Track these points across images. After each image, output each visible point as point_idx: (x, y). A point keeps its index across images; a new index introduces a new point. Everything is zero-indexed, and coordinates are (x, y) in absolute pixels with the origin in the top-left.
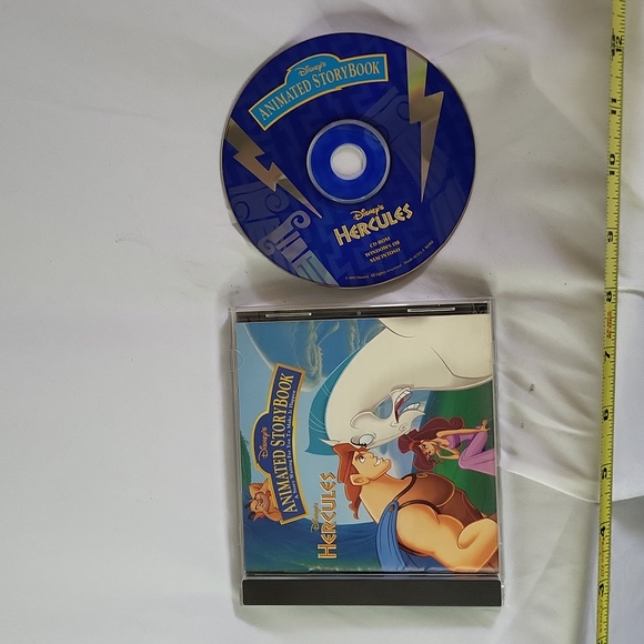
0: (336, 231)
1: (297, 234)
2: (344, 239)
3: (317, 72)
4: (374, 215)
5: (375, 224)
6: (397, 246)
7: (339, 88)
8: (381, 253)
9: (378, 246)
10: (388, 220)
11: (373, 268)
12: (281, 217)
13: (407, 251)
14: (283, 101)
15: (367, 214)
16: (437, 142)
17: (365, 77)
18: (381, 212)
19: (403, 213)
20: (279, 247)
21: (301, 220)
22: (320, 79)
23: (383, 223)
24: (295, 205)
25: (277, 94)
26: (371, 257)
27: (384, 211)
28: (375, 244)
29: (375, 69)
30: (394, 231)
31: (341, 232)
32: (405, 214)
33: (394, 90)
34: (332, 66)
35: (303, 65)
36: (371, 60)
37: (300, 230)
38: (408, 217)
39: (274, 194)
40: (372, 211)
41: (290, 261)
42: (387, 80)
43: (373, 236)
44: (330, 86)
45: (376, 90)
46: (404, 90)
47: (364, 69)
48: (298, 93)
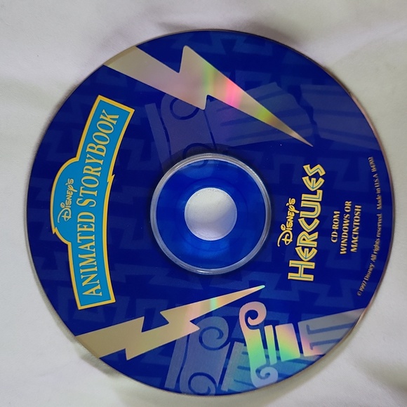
0: (291, 276)
1: (269, 330)
2: (307, 271)
3: (75, 196)
4: (297, 217)
5: (309, 221)
6: (353, 208)
7: (111, 178)
8: (350, 233)
9: (340, 231)
10: (313, 201)
11: (365, 251)
12: (235, 337)
13: (366, 198)
14: (90, 259)
15: (290, 224)
16: (246, 87)
17: (113, 137)
18: (297, 206)
19: (313, 177)
20: (273, 360)
21: (253, 314)
22: (86, 197)
23: (312, 210)
24: (229, 315)
25: (77, 261)
26: (349, 247)
27: (299, 201)
28: (335, 234)
29: (109, 119)
30: (332, 200)
31: (296, 270)
32: (317, 176)
33: (150, 108)
34: (77, 172)
35: (58, 209)
36: (96, 118)
37: (266, 322)
38: (322, 173)
39: (202, 332)
40: (291, 216)
41: (297, 355)
42: (132, 111)
43: (323, 230)
44: (101, 190)
45: (138, 132)
46: (156, 96)
47: (103, 133)
48: (90, 234)
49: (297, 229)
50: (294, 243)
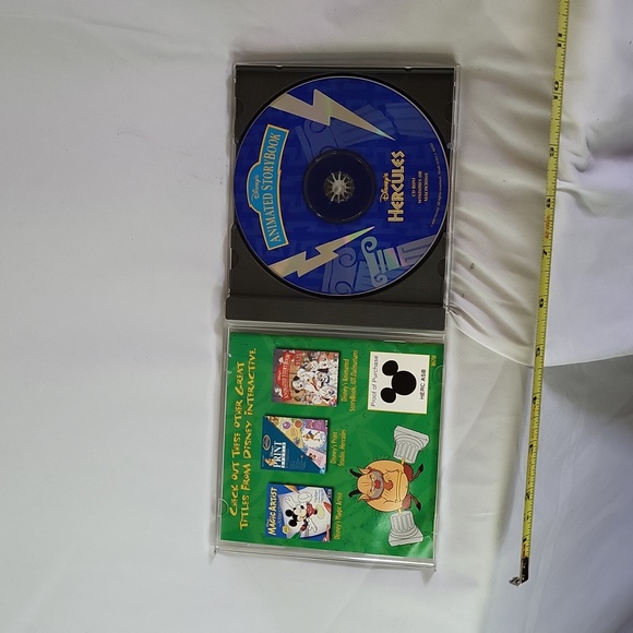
0: (390, 219)
1: (379, 252)
2: (399, 216)
3: (260, 184)
4: (390, 183)
5: (398, 185)
6: (423, 175)
7: (279, 172)
8: (423, 190)
9: (417, 190)
10: (399, 173)
11: (433, 200)
12: (360, 259)
13: (431, 168)
14: (272, 220)
16: (353, 110)
17: (279, 148)
18: (390, 177)
19: (398, 159)
20: (384, 270)
21: (369, 244)
22: (266, 184)
23: (399, 178)
24: (356, 244)
25: (265, 222)
26: (423, 199)
27: (390, 174)
28: (414, 192)
29: (275, 138)
30: (410, 172)
31: (392, 216)
32: (399, 158)
33: (298, 129)
34: (260, 171)
35: (251, 193)
36: (268, 138)
37: (377, 248)
38: (403, 156)
39: (340, 257)
40: (386, 183)
41: (398, 266)
42: (288, 131)
43: (407, 190)
44: (275, 180)
45: (292, 143)
46: (301, 121)
47: (273, 146)
48: (270, 206)
49: (391, 191)
50: (390, 199)
